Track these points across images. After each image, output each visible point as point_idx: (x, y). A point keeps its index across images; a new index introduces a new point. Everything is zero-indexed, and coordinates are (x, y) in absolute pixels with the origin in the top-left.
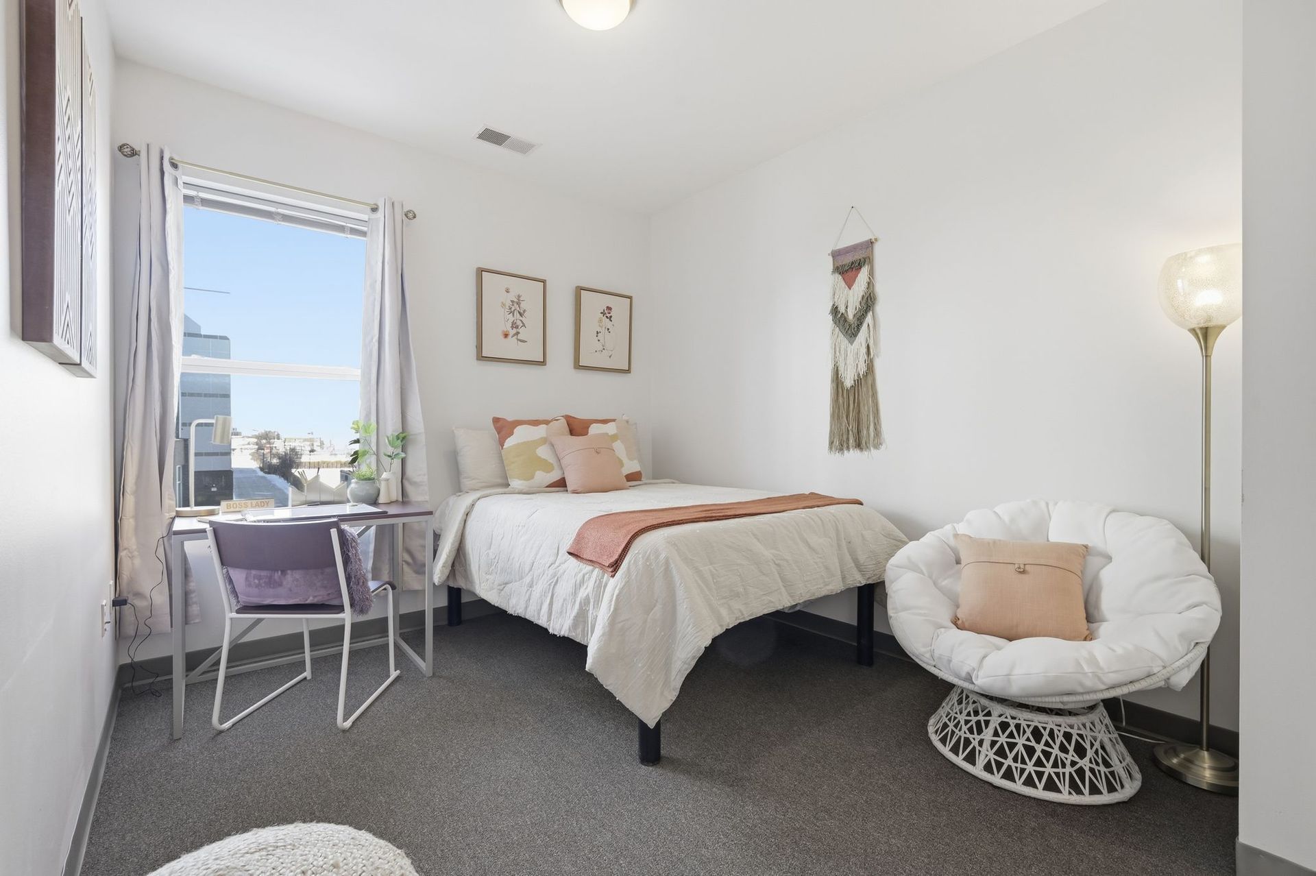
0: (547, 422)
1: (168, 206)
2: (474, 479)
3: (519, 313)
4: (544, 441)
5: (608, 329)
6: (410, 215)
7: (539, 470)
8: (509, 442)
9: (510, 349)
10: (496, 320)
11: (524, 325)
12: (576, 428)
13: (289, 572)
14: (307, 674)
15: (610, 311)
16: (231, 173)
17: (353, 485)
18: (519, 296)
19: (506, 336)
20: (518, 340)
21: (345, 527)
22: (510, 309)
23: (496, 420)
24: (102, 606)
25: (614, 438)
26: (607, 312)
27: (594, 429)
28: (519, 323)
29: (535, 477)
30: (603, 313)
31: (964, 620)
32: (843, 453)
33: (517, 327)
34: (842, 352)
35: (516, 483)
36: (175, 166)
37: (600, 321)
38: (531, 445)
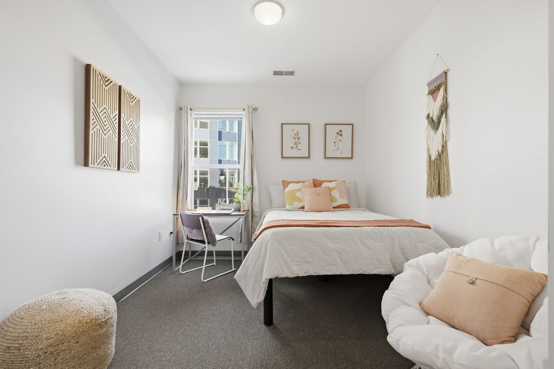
0: (303, 182)
1: (188, 122)
2: (275, 204)
3: (298, 138)
4: (299, 190)
5: (340, 140)
6: (256, 109)
7: (296, 201)
8: (287, 190)
9: (294, 153)
10: (289, 142)
11: (300, 143)
12: (317, 184)
13: (193, 229)
14: (214, 264)
15: (341, 132)
16: (204, 108)
17: (234, 204)
18: (298, 132)
19: (292, 148)
20: (297, 149)
21: (205, 217)
22: (294, 137)
23: (283, 181)
24: (159, 233)
25: (334, 188)
26: (340, 133)
27: (324, 185)
28: (298, 143)
29: (294, 204)
30: (338, 133)
31: (424, 304)
32: (433, 198)
33: (297, 144)
34: (431, 139)
35: (288, 207)
36: (191, 110)
37: (336, 137)
38: (293, 192)
